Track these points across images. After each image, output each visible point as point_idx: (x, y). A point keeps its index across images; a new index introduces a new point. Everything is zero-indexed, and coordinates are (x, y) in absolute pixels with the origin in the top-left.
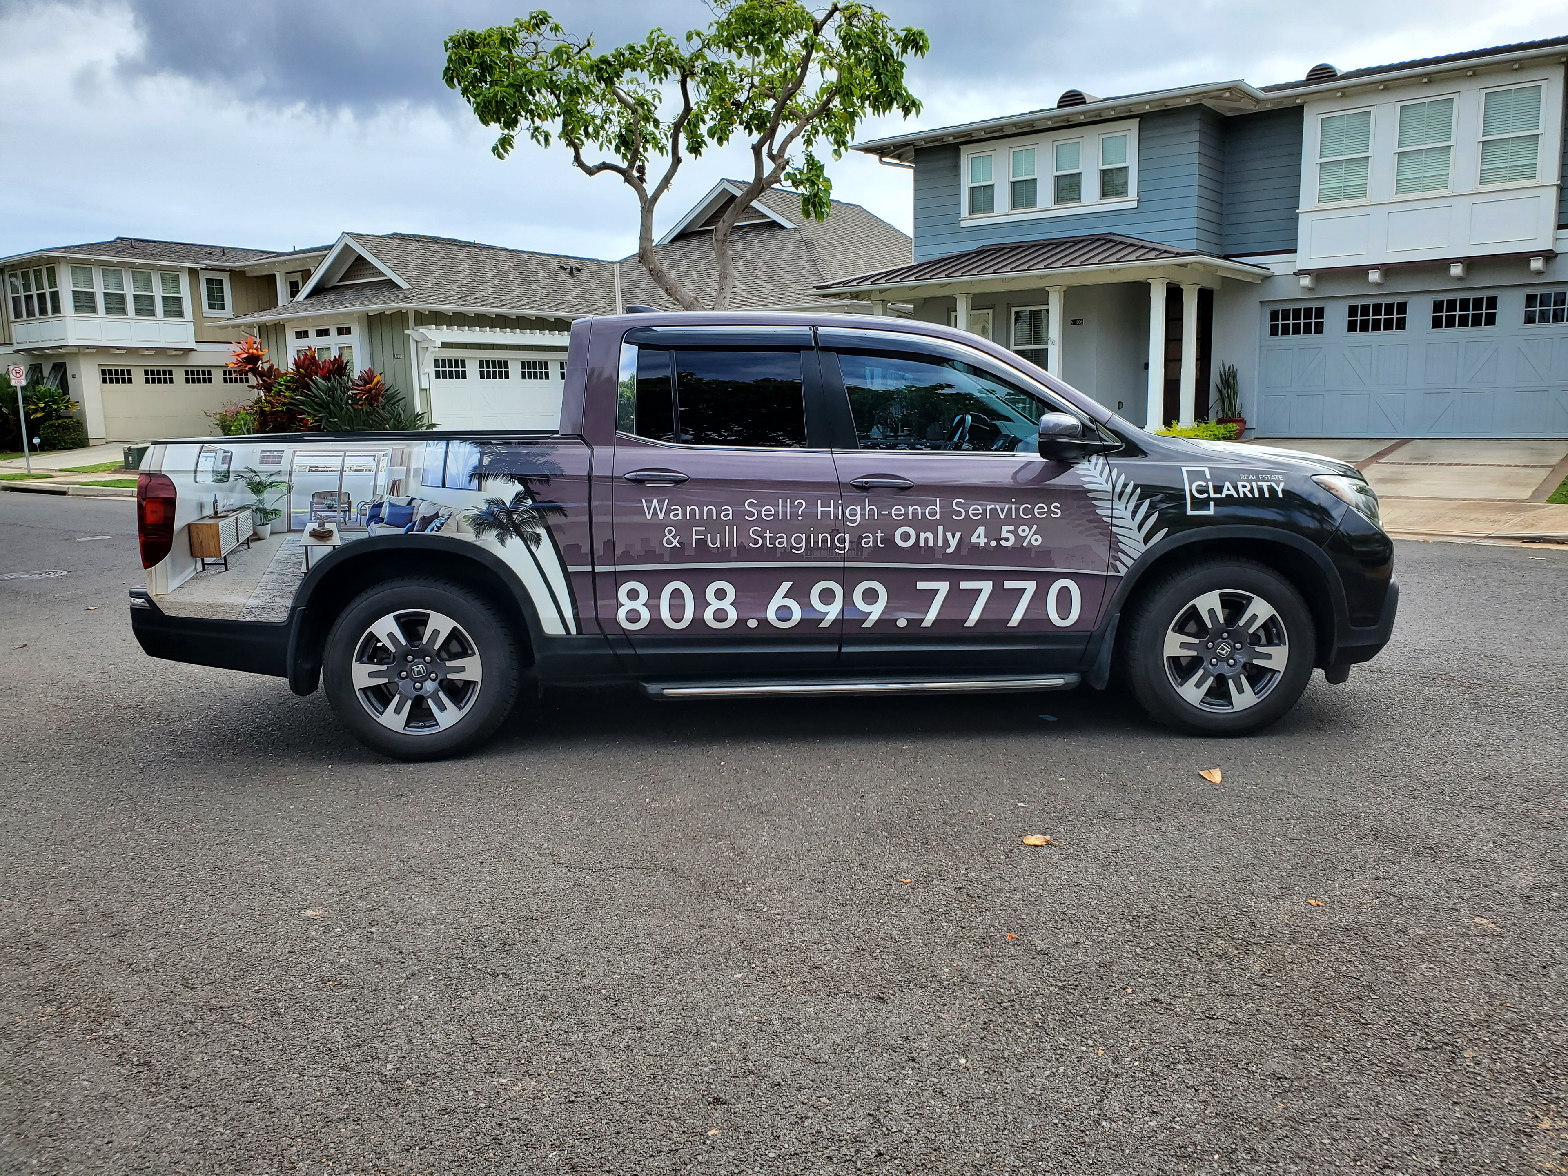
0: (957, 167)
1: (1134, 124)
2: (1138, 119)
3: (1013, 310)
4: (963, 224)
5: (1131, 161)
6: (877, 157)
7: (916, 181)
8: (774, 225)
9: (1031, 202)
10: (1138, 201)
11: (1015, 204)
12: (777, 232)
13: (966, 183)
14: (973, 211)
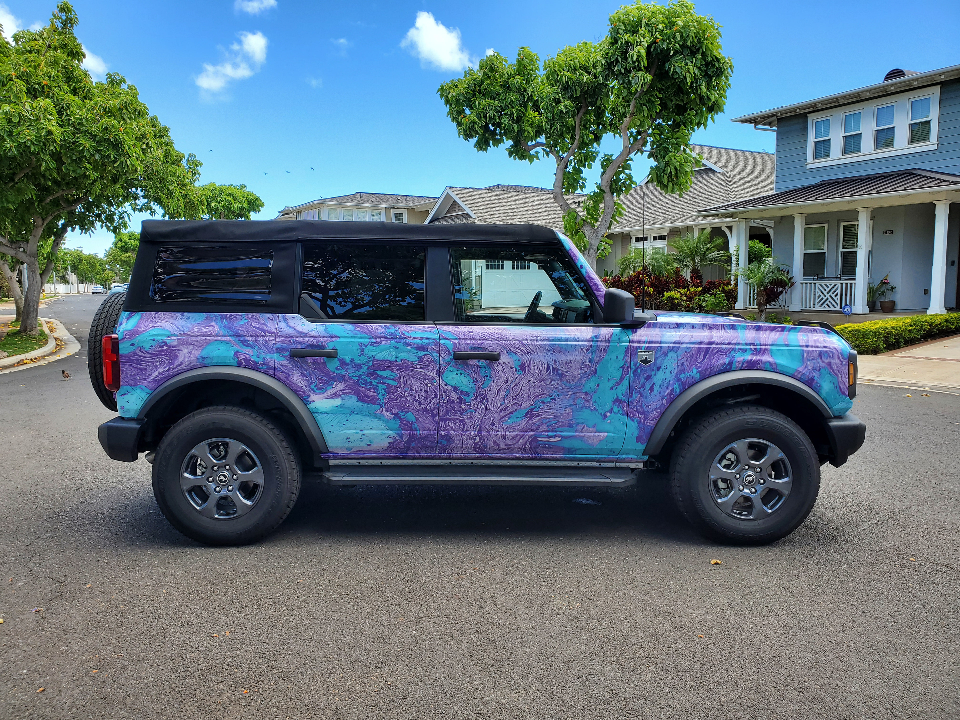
0: (805, 129)
1: (937, 89)
2: (940, 86)
3: (842, 224)
4: (809, 167)
5: (934, 116)
6: (753, 125)
7: (778, 139)
8: (710, 170)
9: (857, 149)
10: (938, 145)
11: (846, 151)
12: (711, 175)
13: (811, 139)
14: (816, 157)
